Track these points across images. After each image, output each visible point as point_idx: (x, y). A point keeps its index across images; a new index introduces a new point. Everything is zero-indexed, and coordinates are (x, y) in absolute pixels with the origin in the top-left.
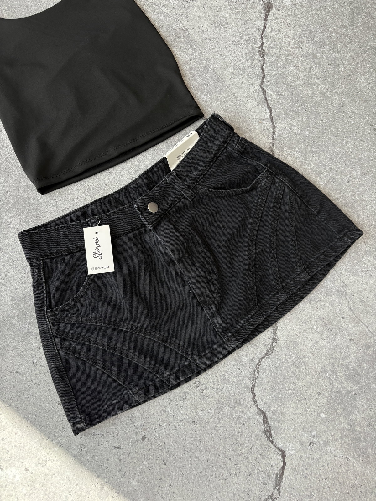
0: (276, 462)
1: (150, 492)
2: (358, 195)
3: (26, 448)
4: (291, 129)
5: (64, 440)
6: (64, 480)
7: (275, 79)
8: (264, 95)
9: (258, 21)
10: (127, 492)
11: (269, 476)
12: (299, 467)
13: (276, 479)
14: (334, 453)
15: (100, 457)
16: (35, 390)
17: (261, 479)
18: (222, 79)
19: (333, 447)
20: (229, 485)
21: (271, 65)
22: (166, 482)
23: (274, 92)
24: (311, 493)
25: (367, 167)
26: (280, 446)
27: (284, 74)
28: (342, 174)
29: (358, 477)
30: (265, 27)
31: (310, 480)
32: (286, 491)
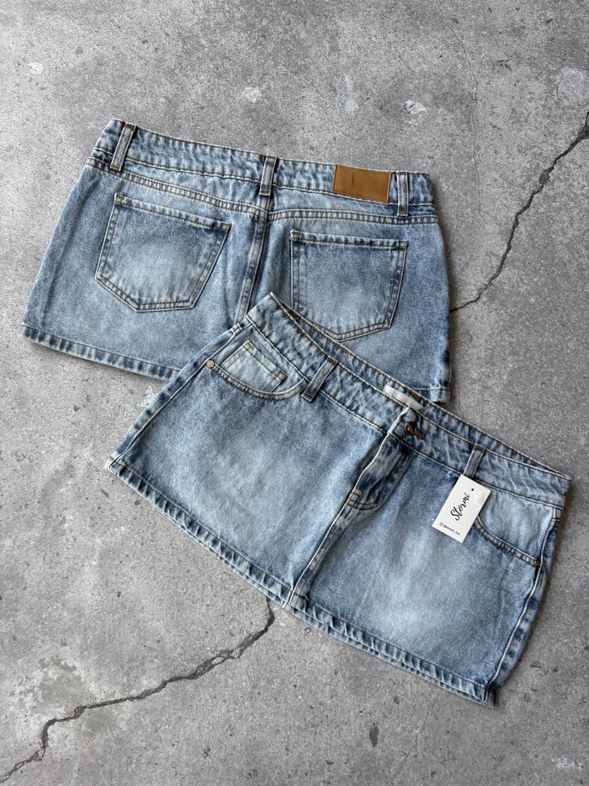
0: (258, 623)
1: (108, 562)
2: (544, 404)
3: (14, 430)
4: (518, 284)
5: (56, 448)
6: (29, 488)
7: (538, 218)
8: (514, 227)
9: (563, 141)
10: (85, 545)
11: (241, 631)
12: (278, 644)
13: (246, 639)
14: (326, 656)
15: (81, 491)
16: (60, 377)
17: (231, 627)
18: (479, 179)
19: (330, 649)
20: (194, 610)
21: (544, 199)
22: (131, 562)
23: (527, 231)
24: (273, 678)
25: (574, 381)
26: (275, 609)
27: (552, 219)
28: (540, 371)
29: (334, 699)
30: (566, 153)
31: (281, 665)
32: (248, 657)
